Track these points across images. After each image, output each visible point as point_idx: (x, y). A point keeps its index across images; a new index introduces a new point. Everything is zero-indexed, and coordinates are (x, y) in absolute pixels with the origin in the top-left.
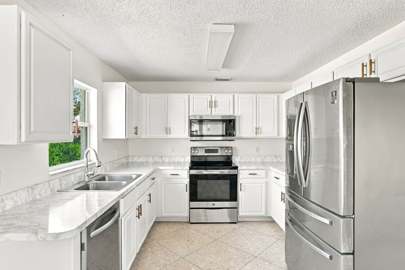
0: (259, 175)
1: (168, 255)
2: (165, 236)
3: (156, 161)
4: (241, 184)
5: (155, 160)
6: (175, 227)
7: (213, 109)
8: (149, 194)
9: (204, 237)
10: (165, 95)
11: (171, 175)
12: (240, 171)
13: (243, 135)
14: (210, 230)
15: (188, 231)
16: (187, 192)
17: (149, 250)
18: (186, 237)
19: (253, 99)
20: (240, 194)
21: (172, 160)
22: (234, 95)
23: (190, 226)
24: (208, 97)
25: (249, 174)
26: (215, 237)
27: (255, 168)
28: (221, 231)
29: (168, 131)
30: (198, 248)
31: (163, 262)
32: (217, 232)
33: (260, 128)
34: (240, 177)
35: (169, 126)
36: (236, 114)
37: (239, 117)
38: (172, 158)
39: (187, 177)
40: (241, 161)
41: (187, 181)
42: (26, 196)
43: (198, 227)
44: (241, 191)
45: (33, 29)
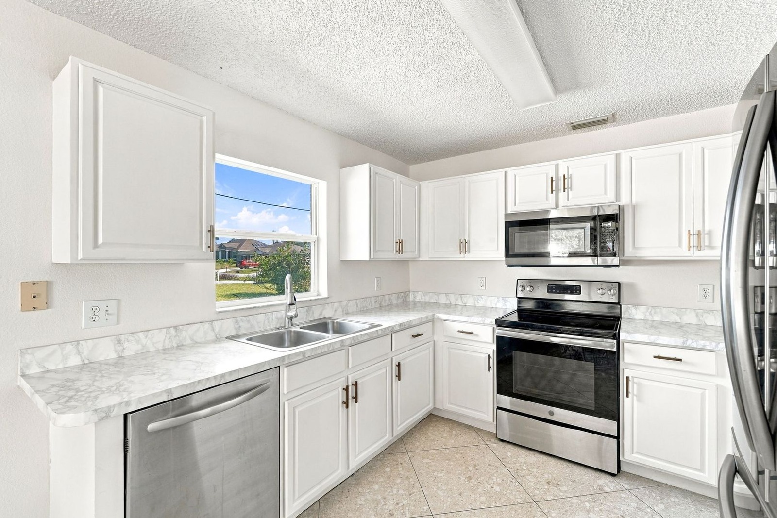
0: (686, 363)
1: (410, 494)
2: (431, 452)
3: (453, 303)
4: (628, 378)
5: (450, 302)
6: (465, 438)
7: (562, 195)
8: (397, 364)
9: (509, 482)
10: (459, 179)
11: (458, 331)
12: (626, 345)
13: (647, 253)
14: (535, 470)
15: (484, 457)
16: (489, 371)
17: (388, 470)
18: (471, 468)
19: (680, 155)
20: (627, 404)
21: (481, 303)
22: (618, 157)
23: (495, 445)
24: (548, 169)
25: (655, 357)
26: (537, 492)
27: (679, 341)
28: (559, 483)
29: (464, 246)
30: (478, 505)
31: (391, 508)
32: (548, 483)
33: (706, 232)
34: (625, 361)
35: (467, 239)
36: (624, 201)
37: (634, 208)
38: (480, 299)
39: (491, 341)
40: (649, 318)
41: (492, 348)
42: (165, 340)
43: (509, 454)
44: (627, 396)
45: (102, 89)
